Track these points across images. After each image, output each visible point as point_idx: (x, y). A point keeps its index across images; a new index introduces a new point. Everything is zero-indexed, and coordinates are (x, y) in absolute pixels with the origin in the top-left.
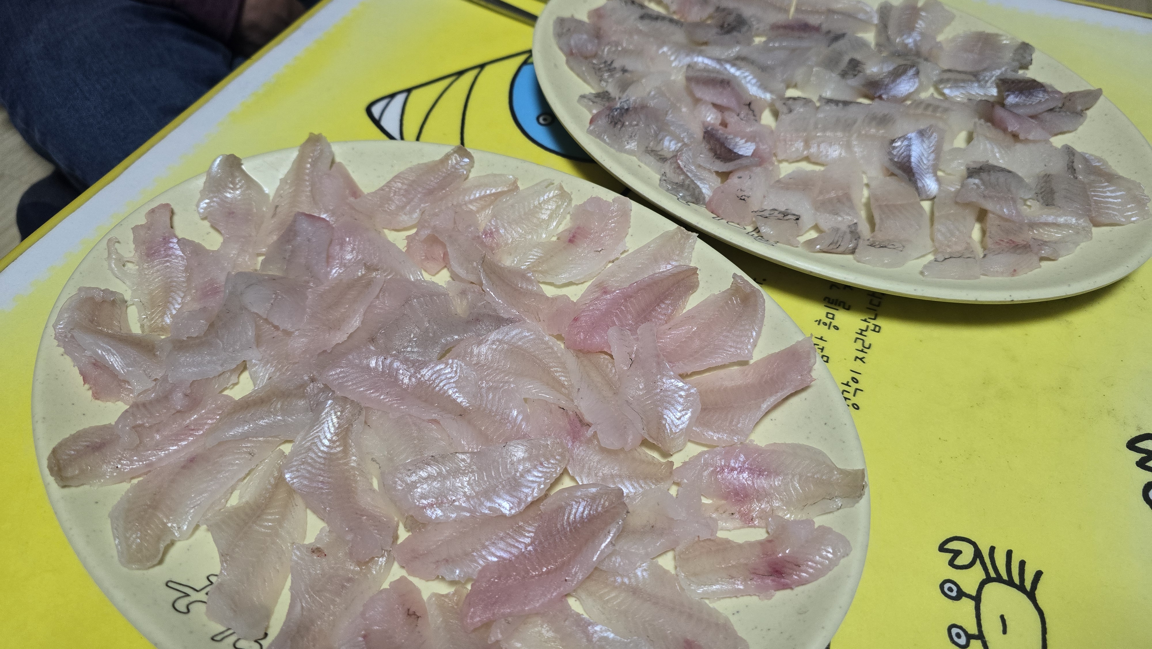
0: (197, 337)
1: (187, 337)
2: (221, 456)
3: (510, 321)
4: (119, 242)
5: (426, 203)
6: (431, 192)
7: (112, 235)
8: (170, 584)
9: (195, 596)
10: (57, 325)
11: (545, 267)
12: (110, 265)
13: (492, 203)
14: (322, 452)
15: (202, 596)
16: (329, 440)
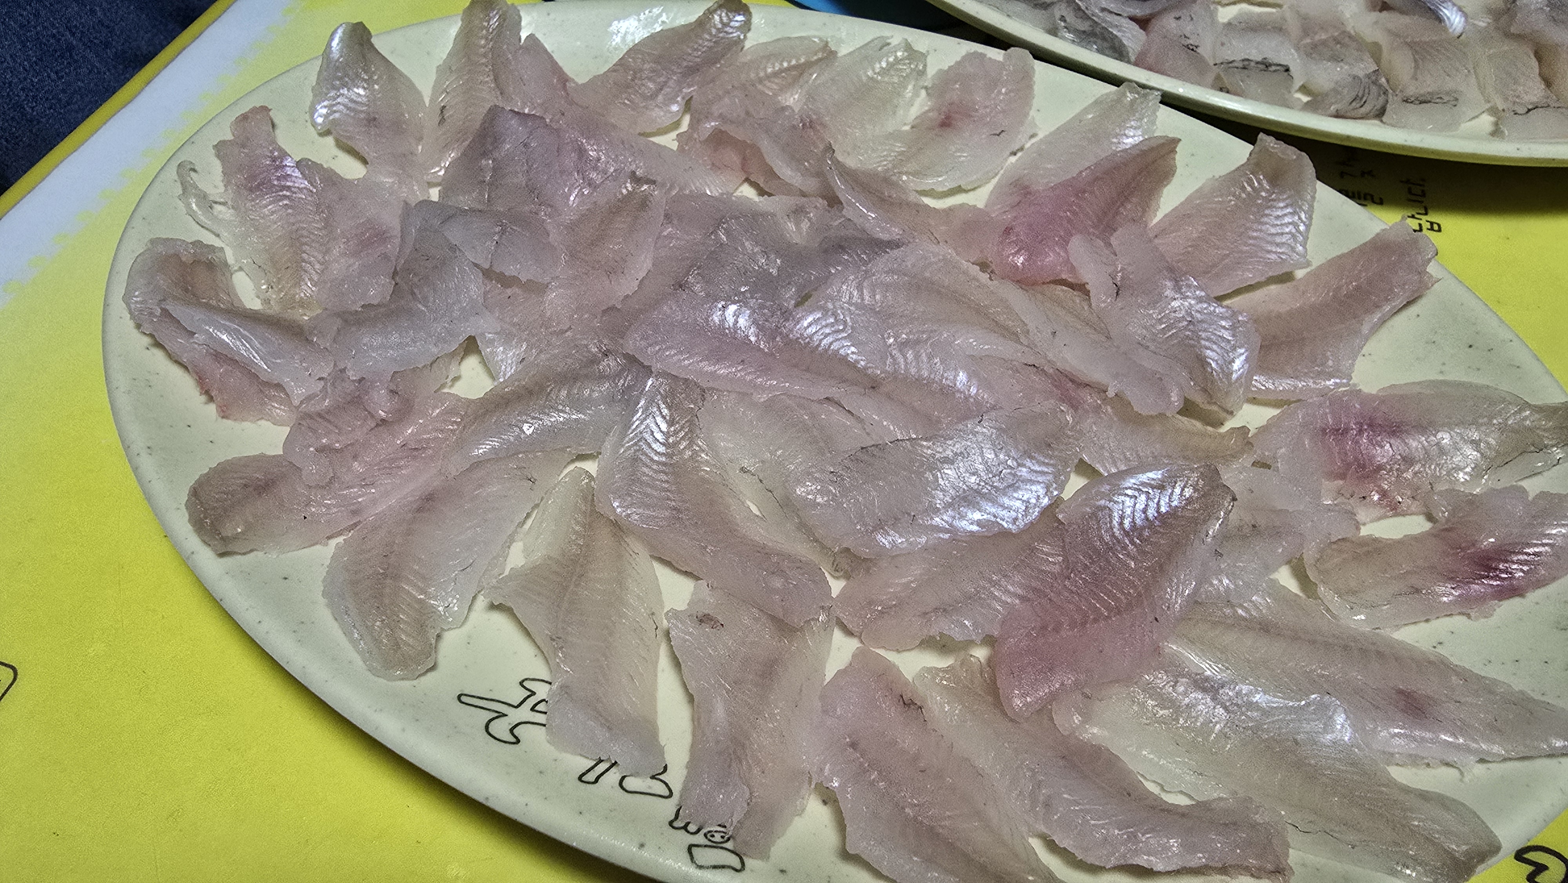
0: (379, 305)
1: (362, 306)
2: (481, 486)
3: (894, 245)
4: (194, 170)
5: (689, 86)
6: (692, 70)
7: (181, 157)
8: (463, 699)
9: (515, 716)
10: (131, 298)
11: (912, 166)
12: (188, 206)
13: (796, 80)
14: (658, 463)
15: (525, 713)
16: (663, 444)
